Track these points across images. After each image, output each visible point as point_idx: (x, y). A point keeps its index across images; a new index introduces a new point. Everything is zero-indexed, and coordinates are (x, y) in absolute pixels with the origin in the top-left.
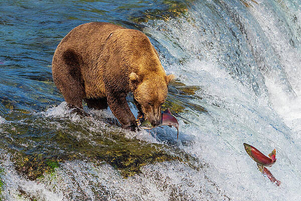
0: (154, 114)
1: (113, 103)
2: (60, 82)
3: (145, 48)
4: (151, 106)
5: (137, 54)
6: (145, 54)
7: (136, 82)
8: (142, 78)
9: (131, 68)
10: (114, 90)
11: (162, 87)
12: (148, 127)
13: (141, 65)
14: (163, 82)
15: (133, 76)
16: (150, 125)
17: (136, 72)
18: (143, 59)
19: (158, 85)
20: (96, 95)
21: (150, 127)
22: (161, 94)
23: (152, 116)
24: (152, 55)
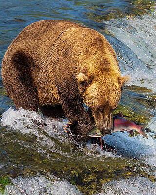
0: (104, 121)
1: (69, 113)
2: (10, 88)
3: (96, 47)
4: (100, 113)
5: (88, 53)
6: (96, 52)
7: (85, 84)
8: (91, 80)
9: (80, 68)
10: (67, 98)
11: (114, 90)
12: (97, 135)
13: (90, 65)
14: (115, 84)
15: (81, 77)
16: (100, 133)
17: (84, 73)
18: (94, 57)
19: (110, 88)
20: (50, 102)
21: (100, 135)
22: (113, 98)
23: (102, 123)
24: (104, 53)
